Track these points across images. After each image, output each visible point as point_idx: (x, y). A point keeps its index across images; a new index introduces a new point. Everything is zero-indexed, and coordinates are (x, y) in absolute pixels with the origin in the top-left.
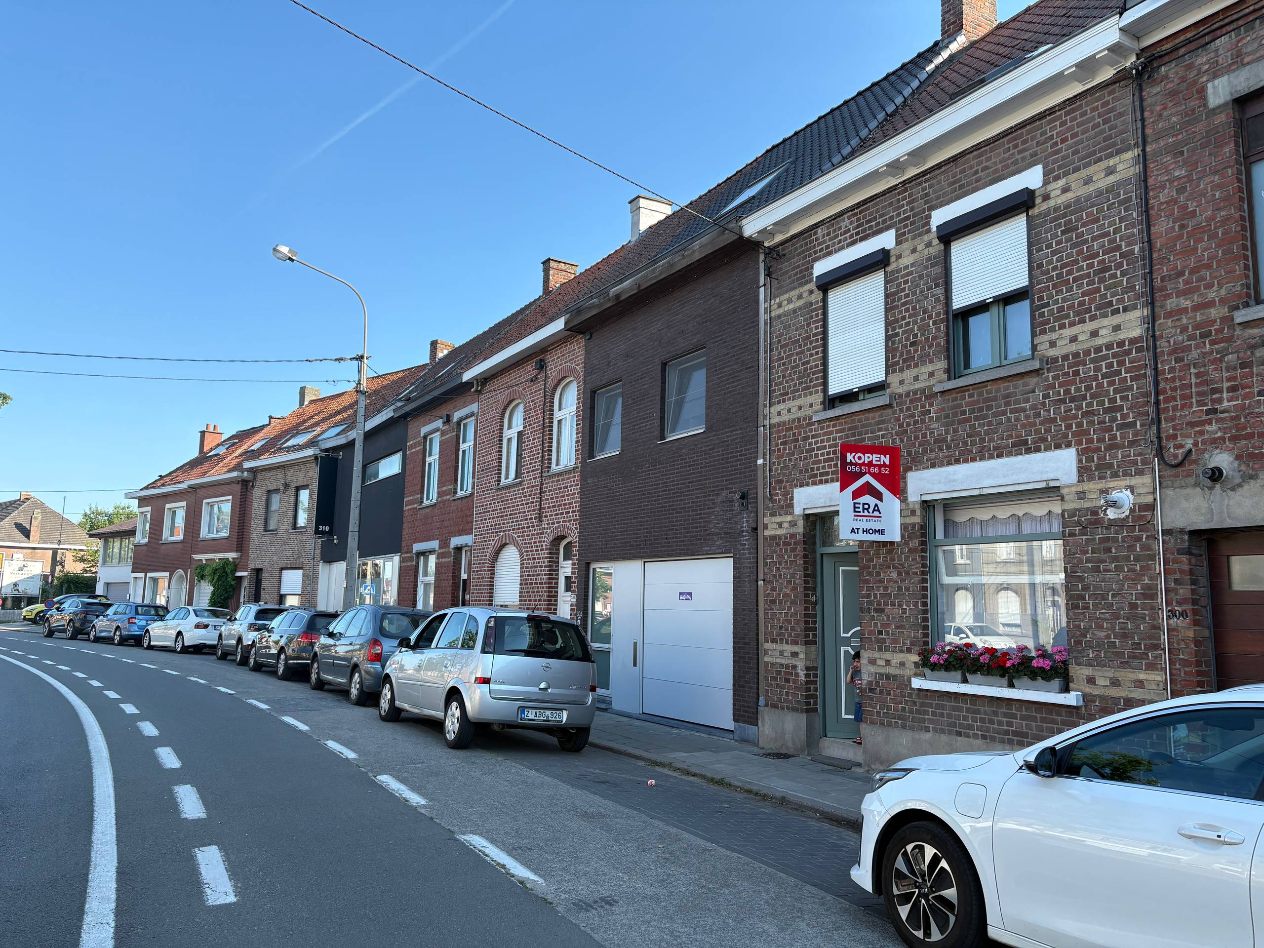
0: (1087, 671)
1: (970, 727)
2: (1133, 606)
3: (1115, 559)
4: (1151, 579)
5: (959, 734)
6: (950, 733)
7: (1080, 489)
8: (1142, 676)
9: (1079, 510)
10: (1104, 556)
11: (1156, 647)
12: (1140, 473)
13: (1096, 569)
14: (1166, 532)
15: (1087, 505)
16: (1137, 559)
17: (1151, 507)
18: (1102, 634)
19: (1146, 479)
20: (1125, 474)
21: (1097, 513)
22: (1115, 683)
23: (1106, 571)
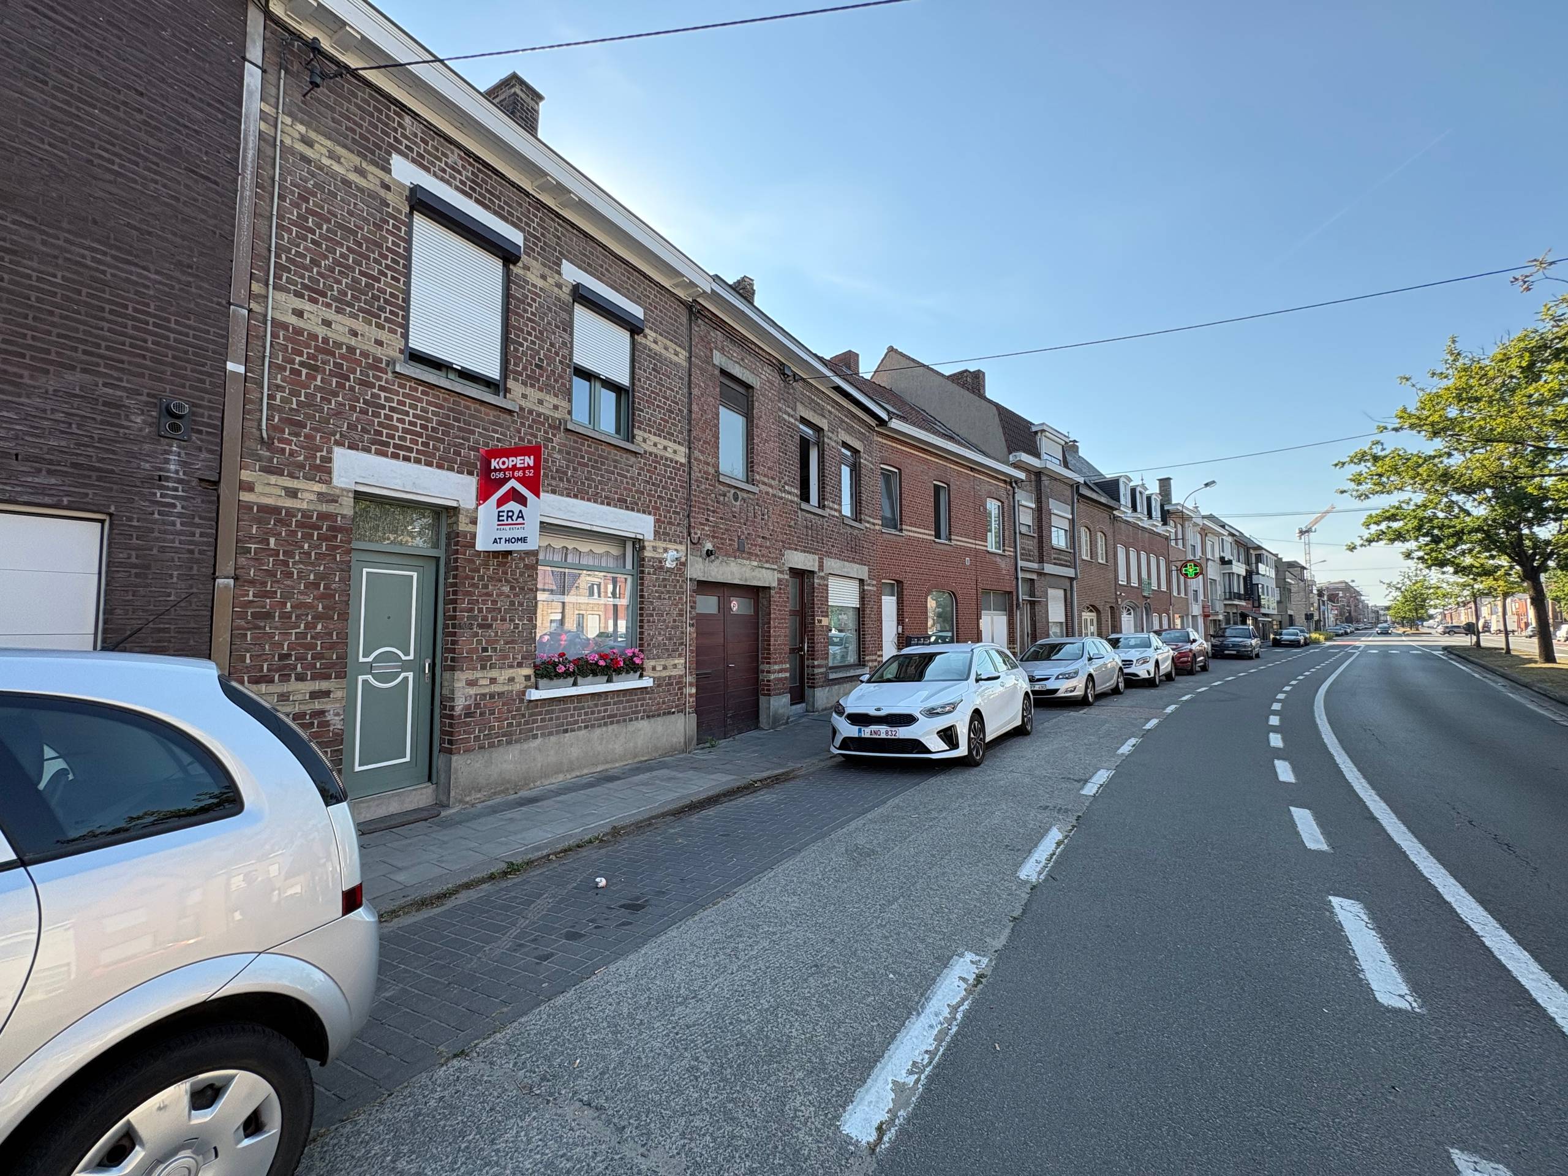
0: (652, 663)
1: (576, 722)
2: (675, 621)
3: (668, 592)
4: (682, 605)
5: (566, 731)
6: (558, 733)
7: (654, 544)
8: (676, 661)
9: (653, 558)
10: (663, 590)
11: (682, 644)
12: (681, 543)
13: (659, 598)
14: (691, 579)
15: (657, 556)
16: (678, 594)
17: (684, 564)
18: (660, 638)
19: (683, 548)
20: (675, 542)
21: (660, 562)
22: (665, 668)
23: (664, 599)
